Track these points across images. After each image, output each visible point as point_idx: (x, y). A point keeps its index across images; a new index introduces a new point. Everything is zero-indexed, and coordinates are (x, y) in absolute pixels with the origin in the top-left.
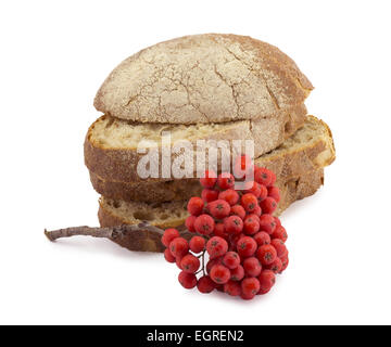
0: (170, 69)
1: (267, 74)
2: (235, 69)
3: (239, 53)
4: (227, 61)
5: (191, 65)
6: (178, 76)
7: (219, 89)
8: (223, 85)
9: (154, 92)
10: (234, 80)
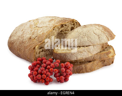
0: (82, 33)
1: (105, 32)
2: (98, 32)
3: (98, 28)
4: (96, 30)
5: (87, 31)
6: (84, 34)
7: (95, 37)
8: (96, 36)
9: (79, 39)
10: (98, 34)
